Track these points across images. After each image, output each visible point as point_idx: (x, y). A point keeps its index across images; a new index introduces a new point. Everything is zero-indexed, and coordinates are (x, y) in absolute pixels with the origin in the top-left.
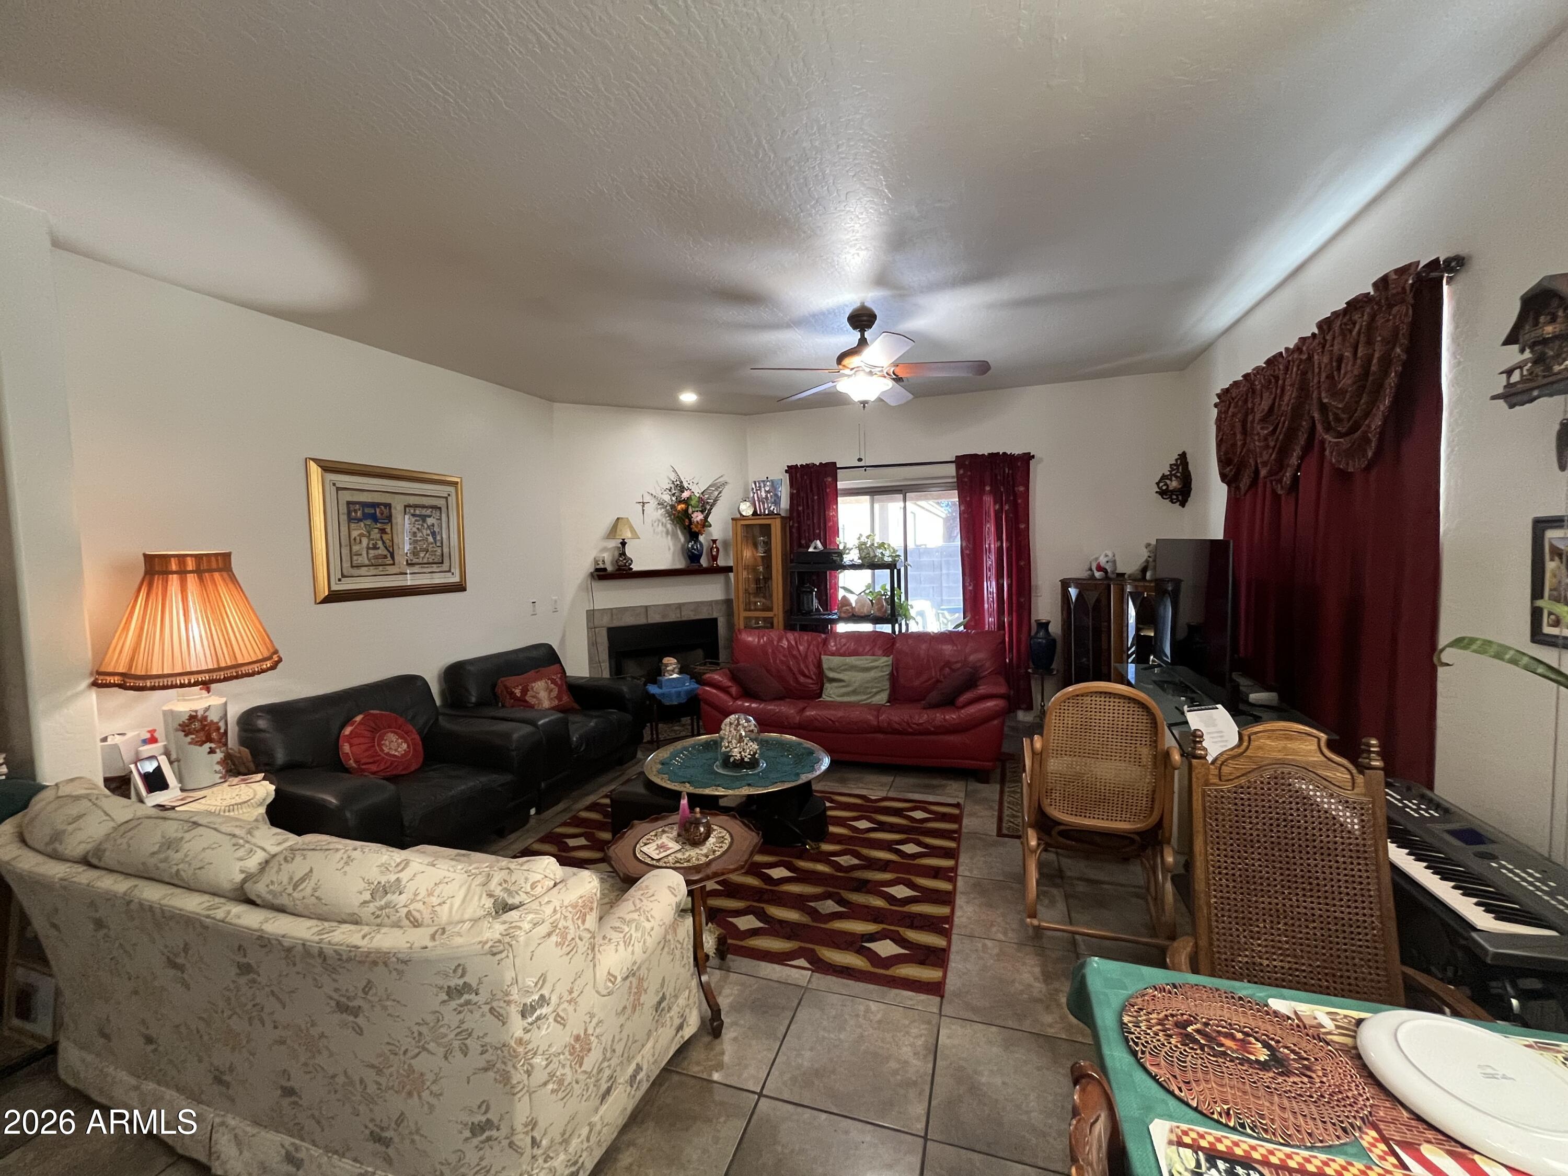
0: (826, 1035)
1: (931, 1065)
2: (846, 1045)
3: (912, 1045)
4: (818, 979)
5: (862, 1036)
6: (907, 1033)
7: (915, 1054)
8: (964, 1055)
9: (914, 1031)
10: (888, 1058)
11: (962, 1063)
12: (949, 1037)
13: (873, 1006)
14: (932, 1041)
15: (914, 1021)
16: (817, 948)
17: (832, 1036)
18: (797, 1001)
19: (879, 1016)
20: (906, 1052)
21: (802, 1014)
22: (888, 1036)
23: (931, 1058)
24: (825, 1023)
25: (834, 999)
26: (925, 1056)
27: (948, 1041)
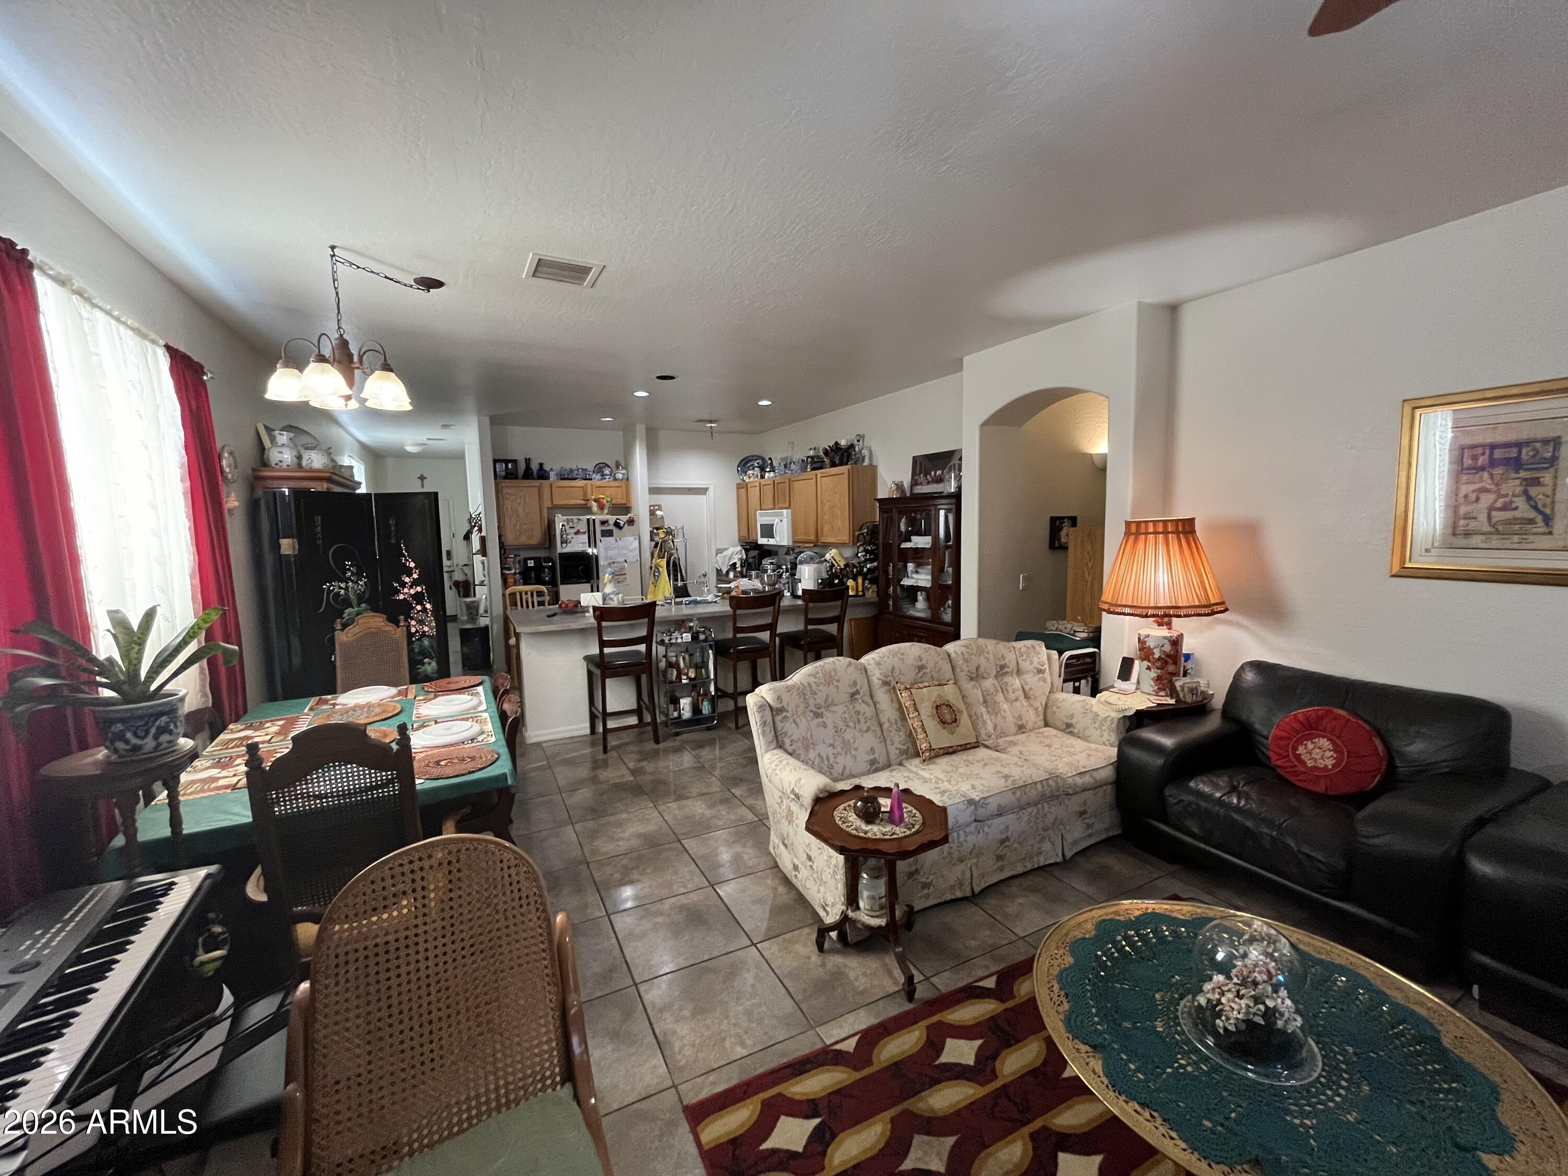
0: (754, 1001)
1: (657, 1031)
2: (731, 1004)
3: (682, 1038)
4: (813, 1044)
5: (727, 1017)
6: (693, 1046)
7: (675, 1032)
8: (634, 1058)
9: (688, 1051)
10: (693, 1016)
11: (633, 1050)
12: (655, 1067)
13: (740, 1051)
14: (667, 1053)
15: (695, 1061)
16: (857, 1076)
17: (748, 1003)
18: (804, 1010)
19: (727, 1044)
20: (683, 1029)
21: (788, 1004)
22: (707, 1033)
23: (661, 1038)
24: (764, 1009)
25: (781, 1034)
26: (665, 1035)
27: (654, 1062)
